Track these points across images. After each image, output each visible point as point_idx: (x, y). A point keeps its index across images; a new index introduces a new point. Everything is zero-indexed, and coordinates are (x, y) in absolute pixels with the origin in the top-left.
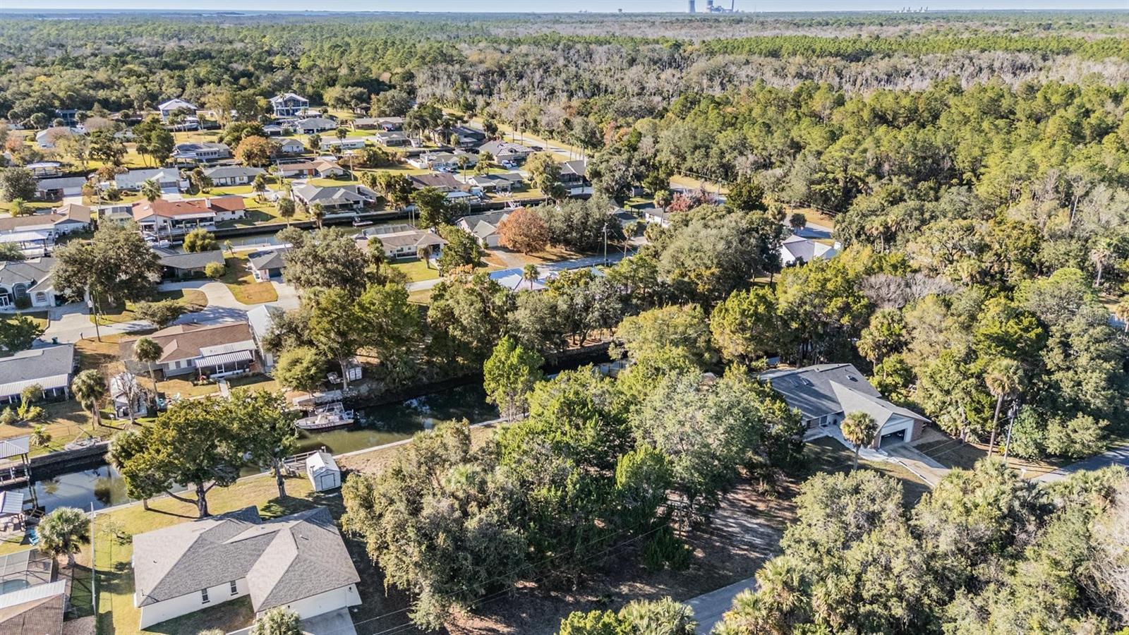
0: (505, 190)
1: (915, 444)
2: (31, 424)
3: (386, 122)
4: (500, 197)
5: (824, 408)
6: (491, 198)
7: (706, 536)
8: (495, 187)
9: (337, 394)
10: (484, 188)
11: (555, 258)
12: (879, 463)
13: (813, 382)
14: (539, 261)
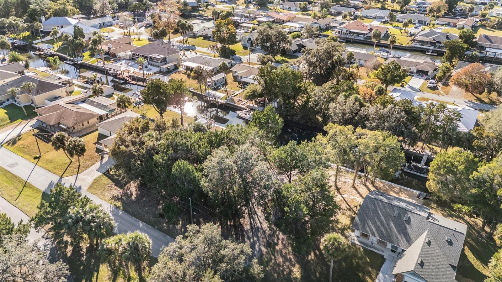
13: (412, 222)
14: (473, 99)
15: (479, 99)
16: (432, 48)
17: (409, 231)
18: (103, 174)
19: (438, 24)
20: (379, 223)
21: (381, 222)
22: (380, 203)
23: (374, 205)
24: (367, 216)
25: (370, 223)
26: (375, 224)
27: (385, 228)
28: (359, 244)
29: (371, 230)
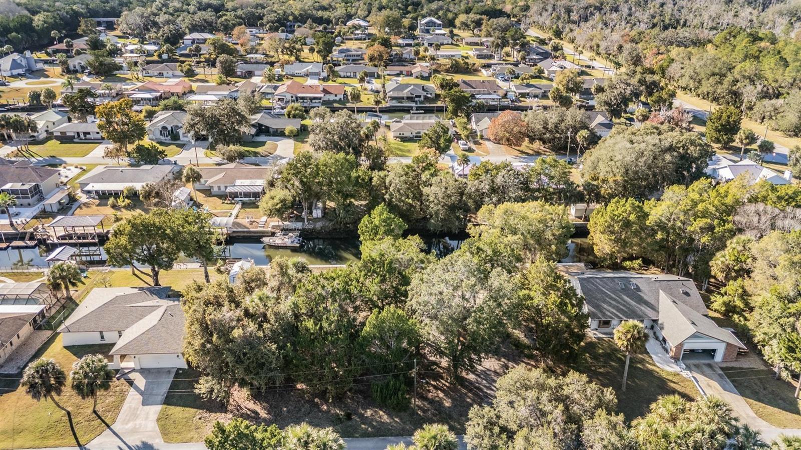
0: (536, 96)
1: (724, 365)
2: (122, 209)
3: (487, 41)
4: (528, 102)
5: (640, 313)
6: (521, 101)
7: (464, 391)
8: (528, 94)
9: (299, 225)
10: (520, 94)
11: (531, 152)
12: (669, 373)
13: (642, 288)
14: (517, 153)
15: (522, 152)
16: (413, 105)
17: (646, 298)
18: (165, 406)
19: (389, 75)
20: (613, 303)
21: (615, 300)
22: (597, 280)
23: (593, 284)
24: (597, 300)
25: (605, 306)
26: (610, 305)
27: (624, 306)
28: (604, 336)
29: (612, 313)
